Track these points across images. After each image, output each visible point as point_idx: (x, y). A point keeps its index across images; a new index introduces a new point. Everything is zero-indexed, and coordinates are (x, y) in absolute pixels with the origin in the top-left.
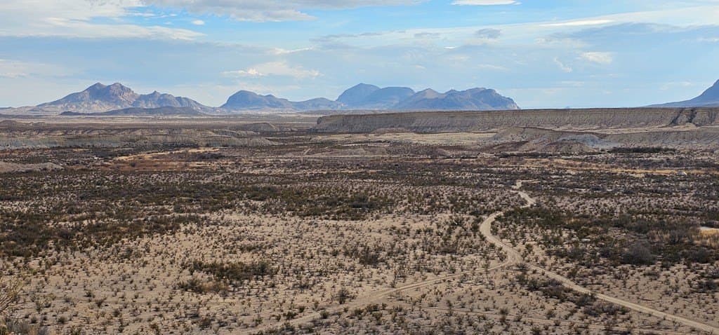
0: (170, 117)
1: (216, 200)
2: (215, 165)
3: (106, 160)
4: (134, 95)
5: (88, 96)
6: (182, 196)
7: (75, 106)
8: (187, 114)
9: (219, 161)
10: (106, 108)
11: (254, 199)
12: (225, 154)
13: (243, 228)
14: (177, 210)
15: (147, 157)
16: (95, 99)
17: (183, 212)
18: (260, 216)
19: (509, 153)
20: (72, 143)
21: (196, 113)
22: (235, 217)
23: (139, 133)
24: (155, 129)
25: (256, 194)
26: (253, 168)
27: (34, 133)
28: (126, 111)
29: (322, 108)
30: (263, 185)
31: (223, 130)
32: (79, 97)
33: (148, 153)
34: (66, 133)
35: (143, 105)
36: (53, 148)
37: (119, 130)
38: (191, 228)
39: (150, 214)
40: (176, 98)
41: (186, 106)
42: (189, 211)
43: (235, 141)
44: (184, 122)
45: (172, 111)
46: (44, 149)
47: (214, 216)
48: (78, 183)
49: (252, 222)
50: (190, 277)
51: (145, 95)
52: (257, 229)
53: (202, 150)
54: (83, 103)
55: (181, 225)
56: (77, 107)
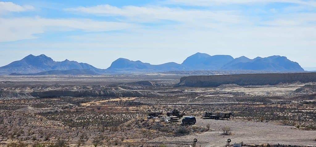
4: (53, 62)
8: (88, 74)
16: (29, 65)
19: (308, 101)
29: (173, 69)
35: (59, 68)
40: (80, 64)
45: (79, 72)
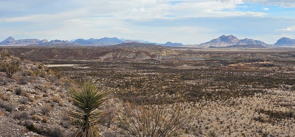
0: (252, 49)
1: (271, 84)
2: (270, 69)
3: (225, 65)
4: (237, 40)
5: (219, 40)
6: (256, 81)
7: (214, 44)
8: (259, 47)
9: (272, 67)
10: (226, 45)
11: (287, 84)
12: (275, 64)
13: (282, 96)
14: (253, 87)
15: (242, 65)
16: (222, 42)
17: (256, 88)
18: (290, 92)
20: (212, 59)
21: (263, 47)
22: (278, 91)
23: (239, 55)
24: (246, 53)
25: (288, 82)
26: (287, 71)
27: (199, 54)
28: (234, 46)
30: (292, 78)
31: (275, 54)
32: (216, 41)
33: (242, 63)
34: (210, 55)
35: (241, 44)
36: (205, 60)
37: (231, 54)
38: (259, 95)
39: (242, 88)
40: (255, 41)
41: (259, 44)
42: (259, 88)
43: (279, 59)
44: (258, 51)
45: (253, 46)
46: (202, 61)
47: (269, 91)
48: (214, 74)
49: (286, 94)
50: (258, 116)
51: (242, 40)
52: (288, 97)
53: (265, 63)
54: (217, 43)
55: (255, 93)
56: (215, 44)
